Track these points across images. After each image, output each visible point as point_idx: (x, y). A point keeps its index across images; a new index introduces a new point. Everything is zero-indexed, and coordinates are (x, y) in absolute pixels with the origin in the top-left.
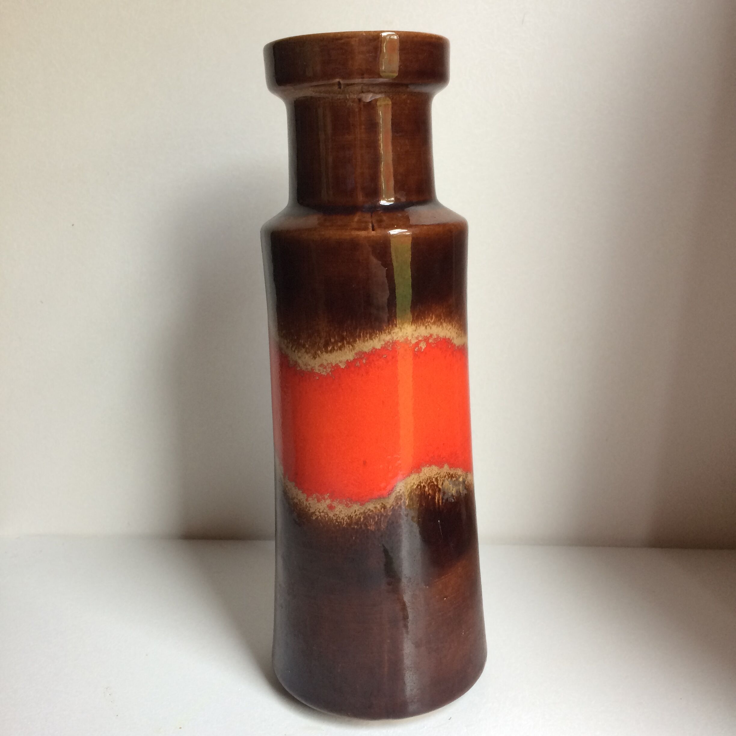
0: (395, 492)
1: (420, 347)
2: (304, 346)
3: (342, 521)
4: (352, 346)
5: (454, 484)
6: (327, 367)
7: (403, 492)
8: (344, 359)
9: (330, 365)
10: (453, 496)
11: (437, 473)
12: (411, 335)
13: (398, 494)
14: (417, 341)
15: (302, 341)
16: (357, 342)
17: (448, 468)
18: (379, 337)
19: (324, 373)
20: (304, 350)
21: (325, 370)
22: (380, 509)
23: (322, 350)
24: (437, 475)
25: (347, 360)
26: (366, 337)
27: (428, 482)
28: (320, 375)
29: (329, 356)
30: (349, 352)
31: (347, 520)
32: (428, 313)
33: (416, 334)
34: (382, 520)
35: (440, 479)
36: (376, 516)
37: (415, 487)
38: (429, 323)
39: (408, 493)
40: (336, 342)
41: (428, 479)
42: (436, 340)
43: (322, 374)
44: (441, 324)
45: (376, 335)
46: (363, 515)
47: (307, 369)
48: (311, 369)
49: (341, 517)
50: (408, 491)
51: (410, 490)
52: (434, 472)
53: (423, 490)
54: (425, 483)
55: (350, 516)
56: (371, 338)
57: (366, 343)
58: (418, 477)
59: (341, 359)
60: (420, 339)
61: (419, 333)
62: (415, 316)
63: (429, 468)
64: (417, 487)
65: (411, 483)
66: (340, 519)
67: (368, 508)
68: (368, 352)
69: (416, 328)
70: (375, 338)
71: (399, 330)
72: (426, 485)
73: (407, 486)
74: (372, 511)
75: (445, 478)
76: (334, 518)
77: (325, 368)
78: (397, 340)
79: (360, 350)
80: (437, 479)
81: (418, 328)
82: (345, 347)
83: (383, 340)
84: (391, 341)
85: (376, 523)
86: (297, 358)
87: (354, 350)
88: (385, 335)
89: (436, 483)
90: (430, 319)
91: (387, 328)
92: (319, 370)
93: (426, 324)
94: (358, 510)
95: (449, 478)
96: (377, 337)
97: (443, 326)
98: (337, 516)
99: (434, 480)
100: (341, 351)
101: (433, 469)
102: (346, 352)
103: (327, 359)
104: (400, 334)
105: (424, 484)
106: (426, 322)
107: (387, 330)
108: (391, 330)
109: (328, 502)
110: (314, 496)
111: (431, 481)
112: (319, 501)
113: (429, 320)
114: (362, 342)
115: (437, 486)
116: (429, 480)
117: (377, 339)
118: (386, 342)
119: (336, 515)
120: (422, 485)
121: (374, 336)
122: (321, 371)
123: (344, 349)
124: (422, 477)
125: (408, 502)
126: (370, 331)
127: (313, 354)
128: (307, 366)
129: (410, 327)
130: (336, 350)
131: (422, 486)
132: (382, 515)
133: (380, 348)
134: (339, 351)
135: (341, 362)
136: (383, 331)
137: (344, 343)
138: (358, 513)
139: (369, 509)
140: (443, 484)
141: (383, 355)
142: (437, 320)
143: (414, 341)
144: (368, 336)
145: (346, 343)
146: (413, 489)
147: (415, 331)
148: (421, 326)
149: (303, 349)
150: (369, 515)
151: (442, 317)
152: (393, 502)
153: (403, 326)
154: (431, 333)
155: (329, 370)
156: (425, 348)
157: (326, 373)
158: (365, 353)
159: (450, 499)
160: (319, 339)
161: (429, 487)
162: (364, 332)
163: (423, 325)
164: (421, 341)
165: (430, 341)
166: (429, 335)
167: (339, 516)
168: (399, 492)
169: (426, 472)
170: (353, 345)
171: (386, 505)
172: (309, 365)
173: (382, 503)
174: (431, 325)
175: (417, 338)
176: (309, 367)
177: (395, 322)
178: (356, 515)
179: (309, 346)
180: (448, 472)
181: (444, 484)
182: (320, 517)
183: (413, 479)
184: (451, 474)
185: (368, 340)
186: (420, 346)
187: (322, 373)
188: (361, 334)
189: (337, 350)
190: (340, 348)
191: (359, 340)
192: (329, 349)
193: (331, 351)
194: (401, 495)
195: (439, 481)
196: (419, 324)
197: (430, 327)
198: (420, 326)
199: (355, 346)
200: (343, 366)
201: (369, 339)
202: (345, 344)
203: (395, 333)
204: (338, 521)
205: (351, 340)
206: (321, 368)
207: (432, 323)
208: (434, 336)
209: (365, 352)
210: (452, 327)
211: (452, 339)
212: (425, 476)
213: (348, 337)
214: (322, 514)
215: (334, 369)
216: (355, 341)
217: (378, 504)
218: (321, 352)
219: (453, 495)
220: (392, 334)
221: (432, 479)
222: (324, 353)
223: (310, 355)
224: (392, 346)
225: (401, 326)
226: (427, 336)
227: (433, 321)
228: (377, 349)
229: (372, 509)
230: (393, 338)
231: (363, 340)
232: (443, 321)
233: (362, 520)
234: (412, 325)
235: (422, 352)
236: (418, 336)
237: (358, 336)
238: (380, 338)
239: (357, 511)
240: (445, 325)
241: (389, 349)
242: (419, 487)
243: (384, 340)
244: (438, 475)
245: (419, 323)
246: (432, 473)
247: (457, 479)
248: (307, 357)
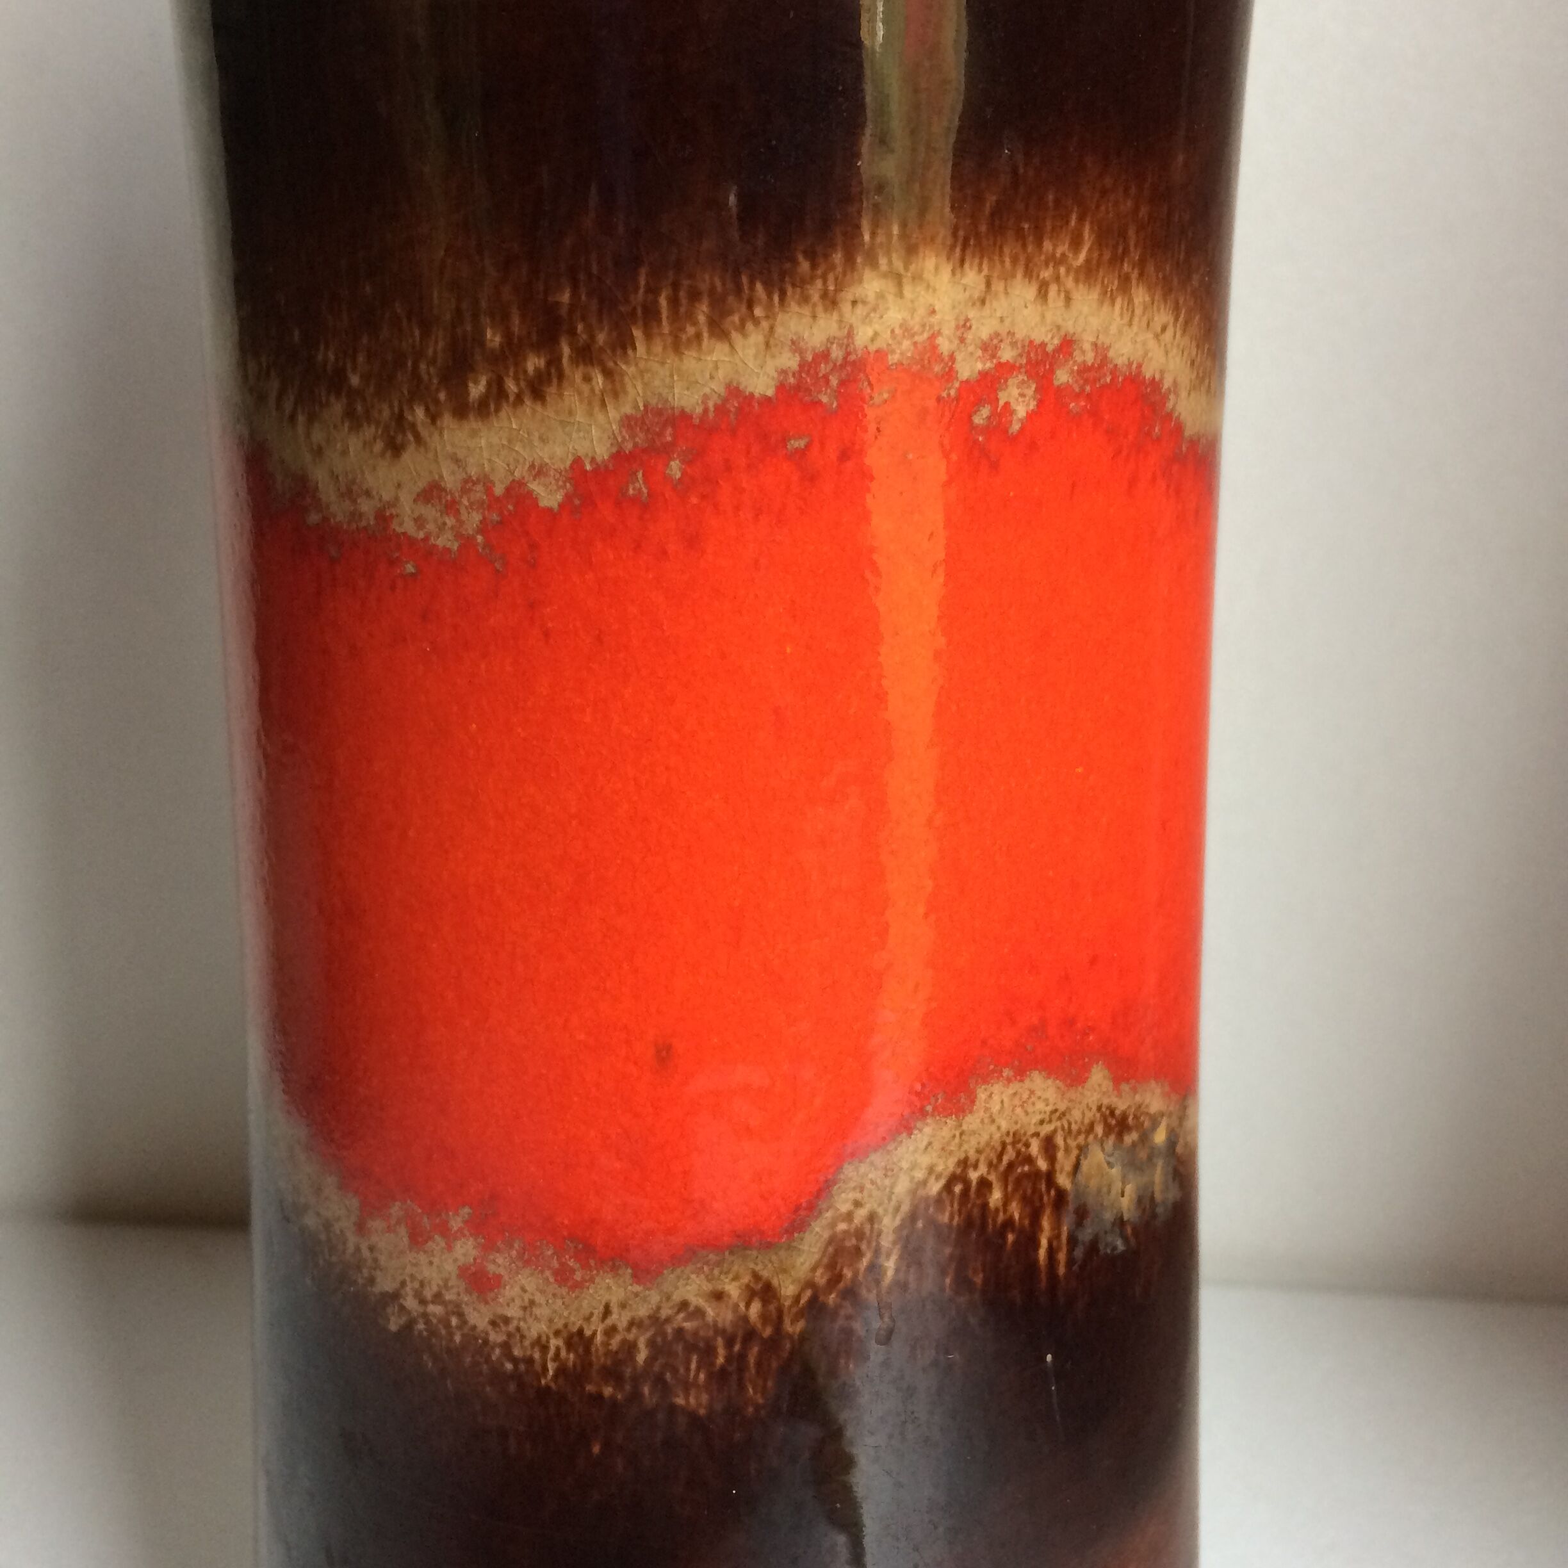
0: (829, 1214)
1: (1001, 403)
2: (337, 383)
3: (537, 1355)
4: (608, 374)
5: (1134, 1164)
6: (465, 502)
7: (872, 1218)
8: (559, 451)
9: (479, 493)
10: (1120, 1222)
11: (1056, 1110)
12: (957, 327)
13: (842, 1226)
14: (989, 365)
15: (327, 356)
16: (635, 349)
17: (1108, 1085)
18: (765, 324)
19: (445, 541)
20: (337, 407)
21: (450, 521)
22: (742, 1306)
23: (437, 402)
24: (1050, 1121)
25: (578, 462)
26: (691, 317)
27: (1006, 1159)
28: (425, 552)
29: (474, 434)
30: (590, 414)
31: (563, 1353)
32: (1057, 202)
33: (984, 329)
34: (751, 1361)
35: (1065, 1140)
36: (720, 1342)
37: (935, 1187)
38: (1062, 270)
39: (898, 1222)
40: (512, 351)
41: (1004, 1145)
42: (1092, 375)
43: (435, 546)
44: (1125, 284)
45: (750, 306)
46: (649, 1334)
47: (355, 515)
48: (376, 518)
49: (533, 1333)
50: (897, 1209)
51: (905, 1208)
52: (1040, 1106)
53: (978, 1202)
54: (990, 1165)
55: (580, 1332)
56: (718, 330)
57: (690, 361)
58: (954, 1136)
59: (543, 453)
60: (1007, 354)
61: (1002, 320)
62: (987, 210)
63: (1015, 1086)
64: (948, 1187)
65: (914, 1166)
66: (527, 1343)
67: (677, 1297)
68: (699, 410)
69: (988, 284)
70: (742, 328)
71: (889, 286)
72: (992, 1178)
73: (892, 1186)
74: (699, 1313)
75: (1091, 1137)
76: (496, 1337)
77: (451, 507)
78: (872, 348)
79: (653, 402)
80: (1049, 1146)
81: (998, 286)
82: (565, 383)
83: (793, 342)
84: (837, 353)
85: (720, 1377)
86: (308, 457)
87: (616, 395)
88: (806, 311)
89: (1042, 1165)
90: (1067, 246)
91: (819, 272)
92: (420, 522)
93: (1046, 274)
94: (623, 1306)
95: (1108, 1130)
96: (756, 322)
97: (1131, 301)
98: (511, 1327)
99: (1035, 1148)
100: (539, 408)
101: (1032, 1092)
102: (571, 413)
103: (461, 454)
104: (894, 315)
105: (983, 1169)
106: (1043, 257)
107: (819, 283)
108: (839, 288)
109: (466, 1250)
110: (396, 1210)
111: (1018, 1153)
112: (417, 1239)
113: (1062, 248)
114: (665, 348)
115: (1050, 1177)
116: (1009, 1148)
117: (756, 338)
118: (810, 358)
119: (507, 1320)
120: (974, 1176)
121: (736, 318)
122: (431, 527)
123: (561, 395)
124: (974, 1133)
125: (897, 1270)
126: (718, 283)
127: (386, 428)
128: (354, 501)
129: (953, 272)
130: (512, 398)
131: (974, 1183)
132: (750, 1335)
133: (770, 392)
134: (528, 402)
135: (539, 471)
136: (794, 285)
137: (559, 359)
138: (619, 1319)
139: (684, 1305)
140: (1077, 1167)
141: (784, 441)
142: (1107, 255)
143: (969, 367)
144: (702, 312)
145: (570, 357)
146: (927, 1199)
147: (983, 302)
148: (1014, 276)
149: (332, 399)
150: (680, 1332)
151: (1132, 248)
152: (814, 1269)
153: (912, 267)
154: (1069, 327)
155: (473, 519)
156: (1031, 416)
157: (458, 536)
158: (679, 420)
159: (1109, 1239)
160: (417, 333)
161: (1010, 1188)
162: (676, 286)
163: (1029, 273)
164: (1005, 370)
165: (1062, 377)
166: (1056, 341)
167: (518, 1329)
168: (849, 1217)
169: (998, 1107)
170: (610, 364)
171: (775, 1282)
172: (368, 493)
173: (756, 1276)
174: (1069, 283)
175: (989, 348)
176: (366, 507)
177: (867, 237)
178: (611, 1331)
179: (366, 378)
180: (1106, 1101)
181: (1085, 1165)
182: (421, 1326)
183: (930, 1144)
184: (1117, 1112)
185: (698, 336)
186: (1003, 398)
187: (432, 541)
188: (663, 302)
189: (519, 399)
190: (537, 389)
191: (648, 336)
192: (477, 389)
193: (484, 409)
194: (859, 1234)
195: (1060, 1155)
196: (1002, 262)
197: (1063, 295)
198: (1007, 277)
199: (622, 374)
200: (549, 496)
201: (706, 335)
202: (565, 361)
203: (864, 303)
204: (517, 1352)
205: (601, 338)
206: (430, 512)
207: (1078, 271)
208: (1083, 352)
209: (683, 411)
210: (1176, 319)
211: (1169, 390)
212: (993, 1128)
213: (583, 319)
214: (433, 1309)
215: (501, 514)
216: (624, 343)
217: (731, 1276)
218: (427, 410)
219: (1121, 1218)
220: (846, 307)
221: (1027, 1145)
222: (447, 420)
223: (369, 431)
224: (842, 383)
225: (898, 264)
226: (1043, 345)
227: (1082, 256)
228: (752, 395)
229: (696, 1301)
230: (850, 335)
231: (669, 340)
232: (1134, 275)
233: (642, 1356)
234: (967, 265)
235: (1014, 439)
236: (997, 334)
237: (639, 311)
238: (772, 328)
239: (615, 1309)
240: (1140, 295)
241: (825, 399)
242: (958, 1189)
243: (796, 346)
244: (1059, 1124)
245: (1007, 260)
246: (1027, 1113)
247: (1145, 1138)
248: (354, 443)
